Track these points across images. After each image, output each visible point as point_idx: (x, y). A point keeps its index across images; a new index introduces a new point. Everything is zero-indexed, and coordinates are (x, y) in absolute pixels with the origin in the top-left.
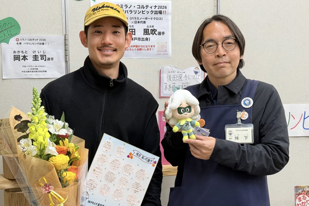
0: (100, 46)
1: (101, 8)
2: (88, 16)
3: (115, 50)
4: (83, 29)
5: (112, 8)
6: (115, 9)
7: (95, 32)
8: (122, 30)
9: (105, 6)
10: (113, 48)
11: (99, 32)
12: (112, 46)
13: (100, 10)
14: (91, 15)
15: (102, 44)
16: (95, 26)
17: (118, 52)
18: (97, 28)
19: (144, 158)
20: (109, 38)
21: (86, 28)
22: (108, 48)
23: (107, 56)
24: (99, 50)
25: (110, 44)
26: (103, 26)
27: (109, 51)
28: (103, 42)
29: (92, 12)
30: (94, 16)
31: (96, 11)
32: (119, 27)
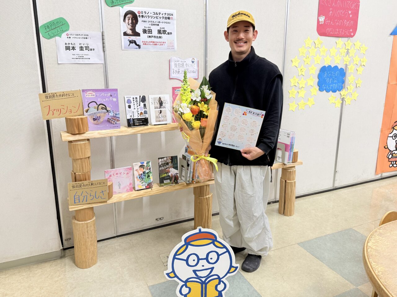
0: (236, 40)
1: (238, 15)
2: (229, 20)
3: (246, 42)
4: (226, 30)
5: (245, 14)
6: (247, 15)
7: (234, 31)
8: (251, 29)
9: (240, 13)
10: (244, 41)
11: (236, 31)
12: (244, 40)
13: (237, 16)
14: (231, 20)
15: (237, 39)
16: (234, 27)
17: (248, 43)
18: (234, 28)
19: (255, 114)
20: (242, 35)
21: (228, 29)
22: (241, 41)
23: (240, 47)
24: (236, 43)
25: (243, 39)
26: (238, 27)
27: (242, 43)
28: (238, 38)
29: (232, 18)
30: (233, 21)
31: (234, 17)
32: (249, 27)
